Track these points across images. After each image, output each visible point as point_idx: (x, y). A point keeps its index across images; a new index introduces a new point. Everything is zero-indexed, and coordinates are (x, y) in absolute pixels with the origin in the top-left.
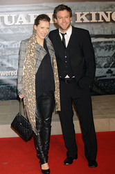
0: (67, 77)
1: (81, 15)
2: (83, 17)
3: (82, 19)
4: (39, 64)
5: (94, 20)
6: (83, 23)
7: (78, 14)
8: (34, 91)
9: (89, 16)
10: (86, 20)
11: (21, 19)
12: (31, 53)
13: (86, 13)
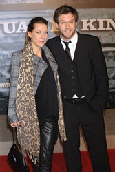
0: (75, 97)
1: (88, 22)
2: (90, 24)
3: (88, 27)
4: (38, 81)
5: (101, 28)
6: (89, 31)
7: (84, 21)
8: (36, 117)
9: (96, 24)
10: (93, 28)
11: (22, 26)
12: (26, 68)
13: (92, 21)
